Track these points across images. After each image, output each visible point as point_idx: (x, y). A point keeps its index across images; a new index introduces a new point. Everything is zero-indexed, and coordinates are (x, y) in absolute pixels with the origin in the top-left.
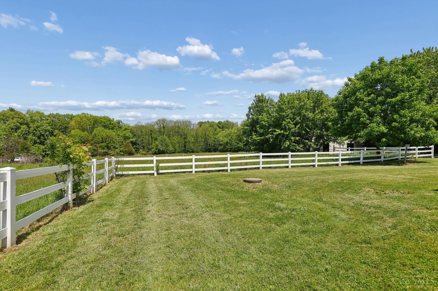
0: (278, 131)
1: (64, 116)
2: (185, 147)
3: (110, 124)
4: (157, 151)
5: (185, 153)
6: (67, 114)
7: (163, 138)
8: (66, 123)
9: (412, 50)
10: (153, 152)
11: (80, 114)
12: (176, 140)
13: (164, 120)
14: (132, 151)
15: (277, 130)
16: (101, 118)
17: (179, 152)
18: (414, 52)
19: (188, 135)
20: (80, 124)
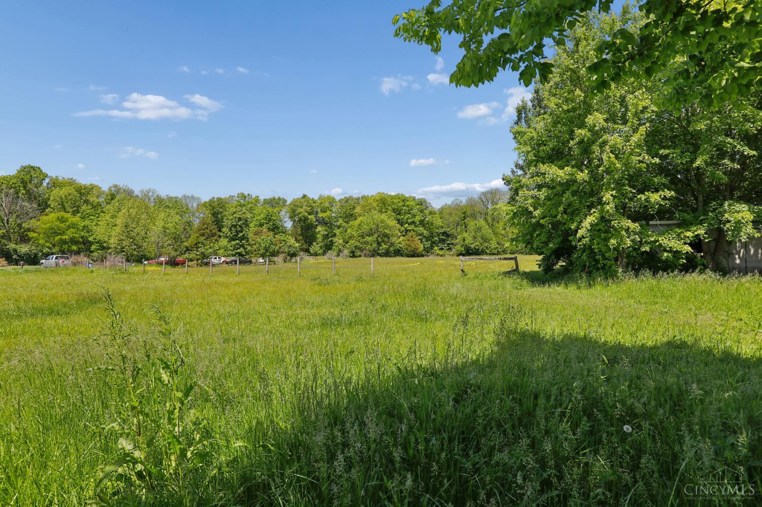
4: (463, 249)
10: (457, 252)
14: (418, 250)
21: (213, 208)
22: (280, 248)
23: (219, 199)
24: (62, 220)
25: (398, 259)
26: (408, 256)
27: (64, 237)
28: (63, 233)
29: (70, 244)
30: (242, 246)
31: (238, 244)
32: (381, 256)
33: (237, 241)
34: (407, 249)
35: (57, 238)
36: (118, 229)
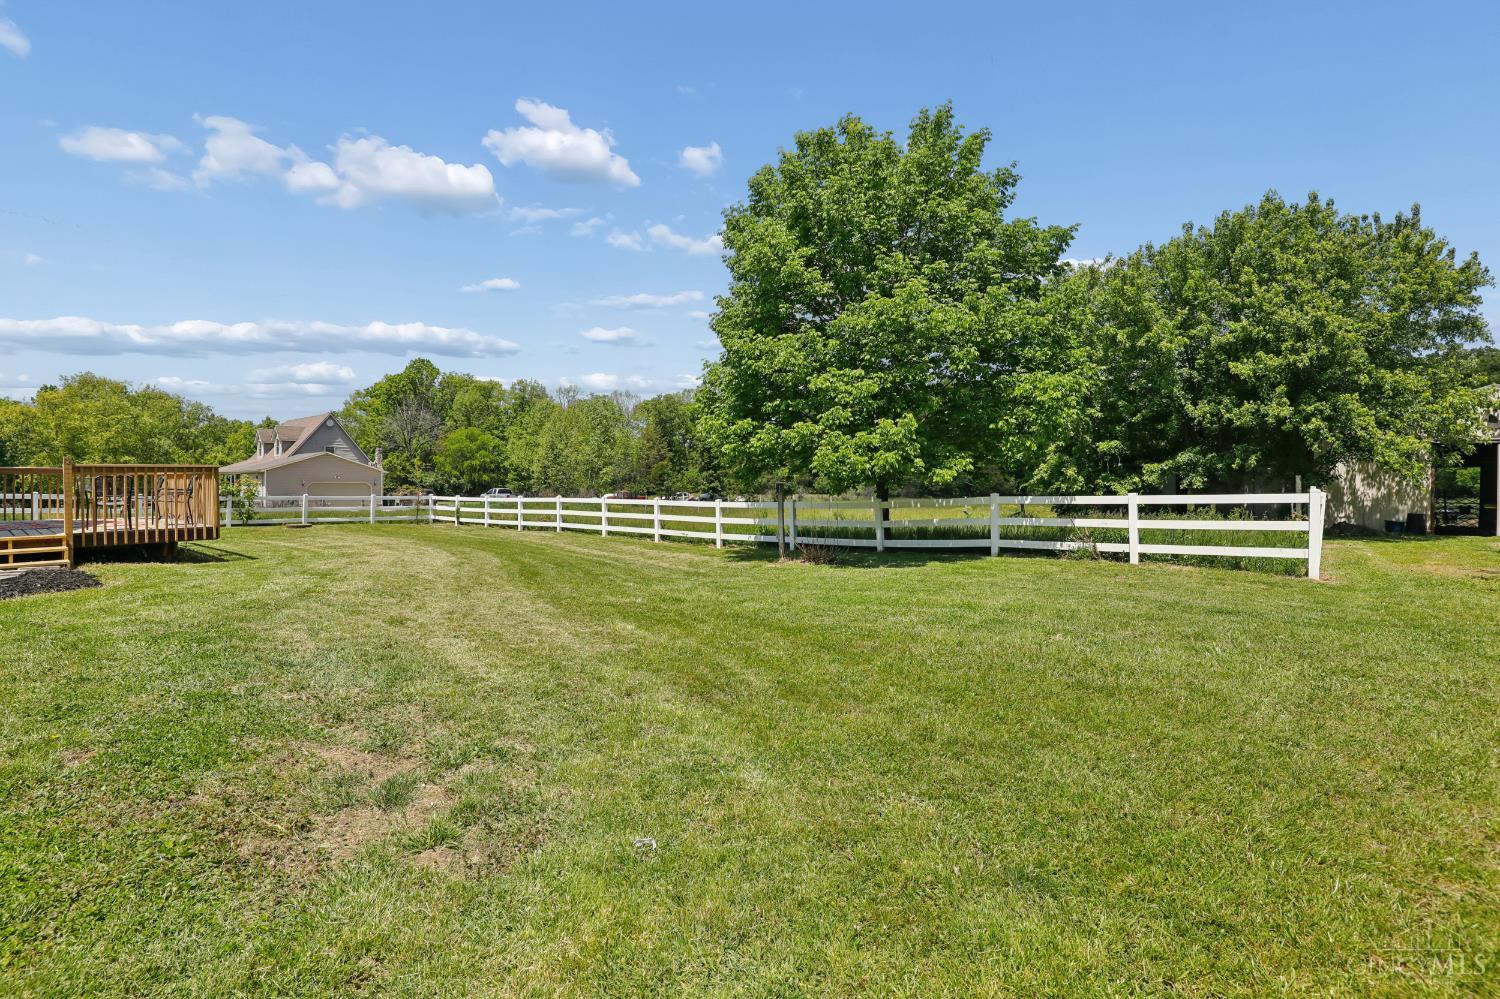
21: (660, 413)
22: (769, 481)
23: (668, 398)
24: (472, 438)
27: (474, 463)
28: (472, 457)
29: (481, 472)
30: (717, 478)
31: (712, 475)
33: (711, 472)
35: (466, 464)
36: (541, 451)
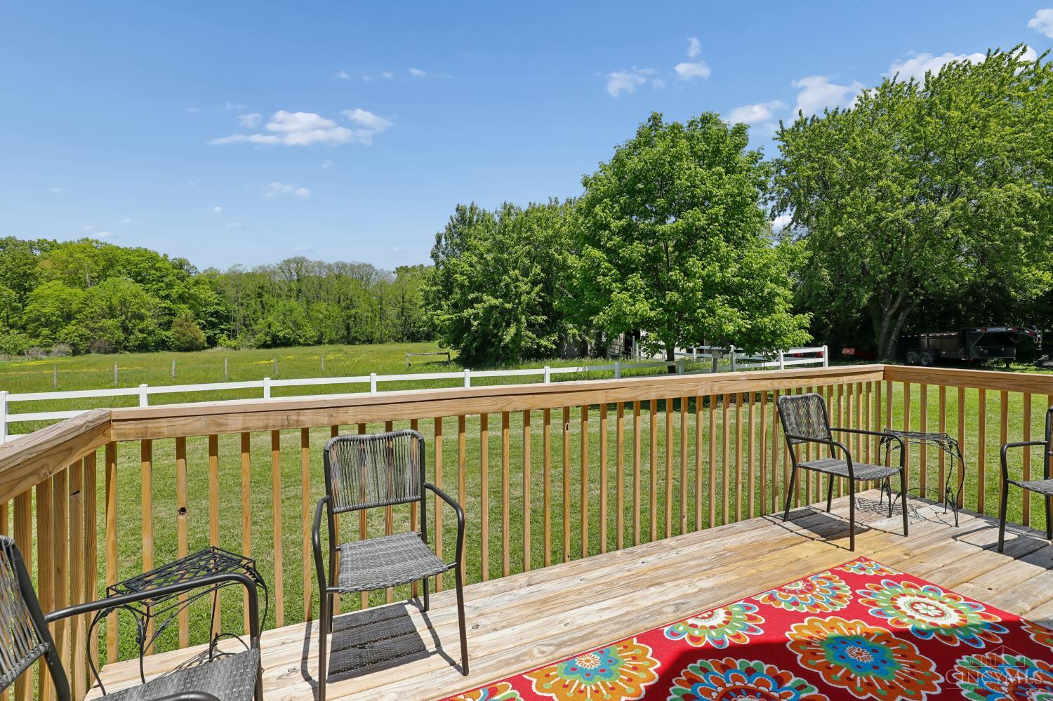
0: (490, 300)
1: (31, 245)
2: (348, 328)
3: (153, 267)
4: (268, 338)
5: (349, 343)
6: (39, 240)
7: (288, 307)
8: (25, 265)
9: (803, 112)
10: (259, 343)
11: (76, 241)
12: (322, 310)
13: (300, 262)
14: (197, 339)
15: (485, 297)
16: (127, 251)
17: (331, 342)
18: (804, 117)
19: (355, 299)
20: (67, 267)
25: (164, 354)
26: (180, 349)
32: (130, 351)
34: (178, 339)
